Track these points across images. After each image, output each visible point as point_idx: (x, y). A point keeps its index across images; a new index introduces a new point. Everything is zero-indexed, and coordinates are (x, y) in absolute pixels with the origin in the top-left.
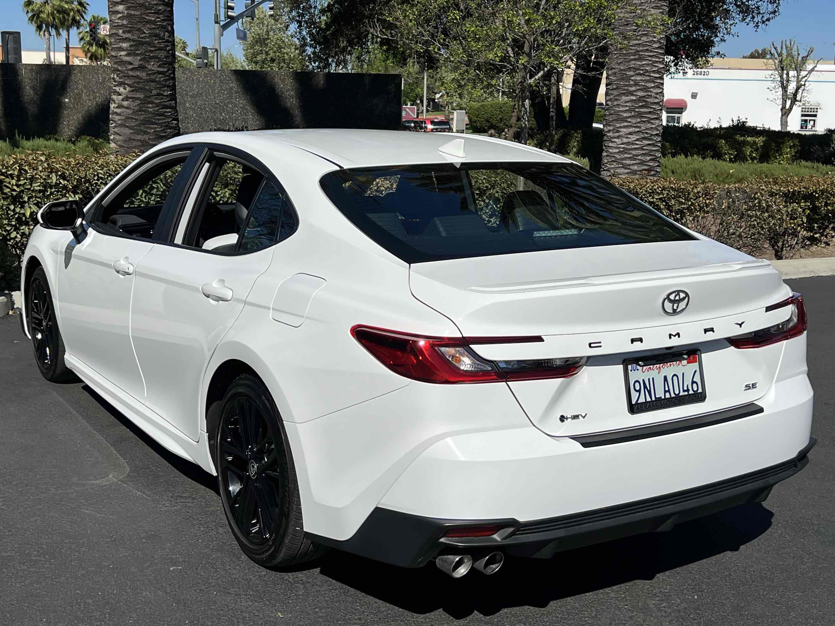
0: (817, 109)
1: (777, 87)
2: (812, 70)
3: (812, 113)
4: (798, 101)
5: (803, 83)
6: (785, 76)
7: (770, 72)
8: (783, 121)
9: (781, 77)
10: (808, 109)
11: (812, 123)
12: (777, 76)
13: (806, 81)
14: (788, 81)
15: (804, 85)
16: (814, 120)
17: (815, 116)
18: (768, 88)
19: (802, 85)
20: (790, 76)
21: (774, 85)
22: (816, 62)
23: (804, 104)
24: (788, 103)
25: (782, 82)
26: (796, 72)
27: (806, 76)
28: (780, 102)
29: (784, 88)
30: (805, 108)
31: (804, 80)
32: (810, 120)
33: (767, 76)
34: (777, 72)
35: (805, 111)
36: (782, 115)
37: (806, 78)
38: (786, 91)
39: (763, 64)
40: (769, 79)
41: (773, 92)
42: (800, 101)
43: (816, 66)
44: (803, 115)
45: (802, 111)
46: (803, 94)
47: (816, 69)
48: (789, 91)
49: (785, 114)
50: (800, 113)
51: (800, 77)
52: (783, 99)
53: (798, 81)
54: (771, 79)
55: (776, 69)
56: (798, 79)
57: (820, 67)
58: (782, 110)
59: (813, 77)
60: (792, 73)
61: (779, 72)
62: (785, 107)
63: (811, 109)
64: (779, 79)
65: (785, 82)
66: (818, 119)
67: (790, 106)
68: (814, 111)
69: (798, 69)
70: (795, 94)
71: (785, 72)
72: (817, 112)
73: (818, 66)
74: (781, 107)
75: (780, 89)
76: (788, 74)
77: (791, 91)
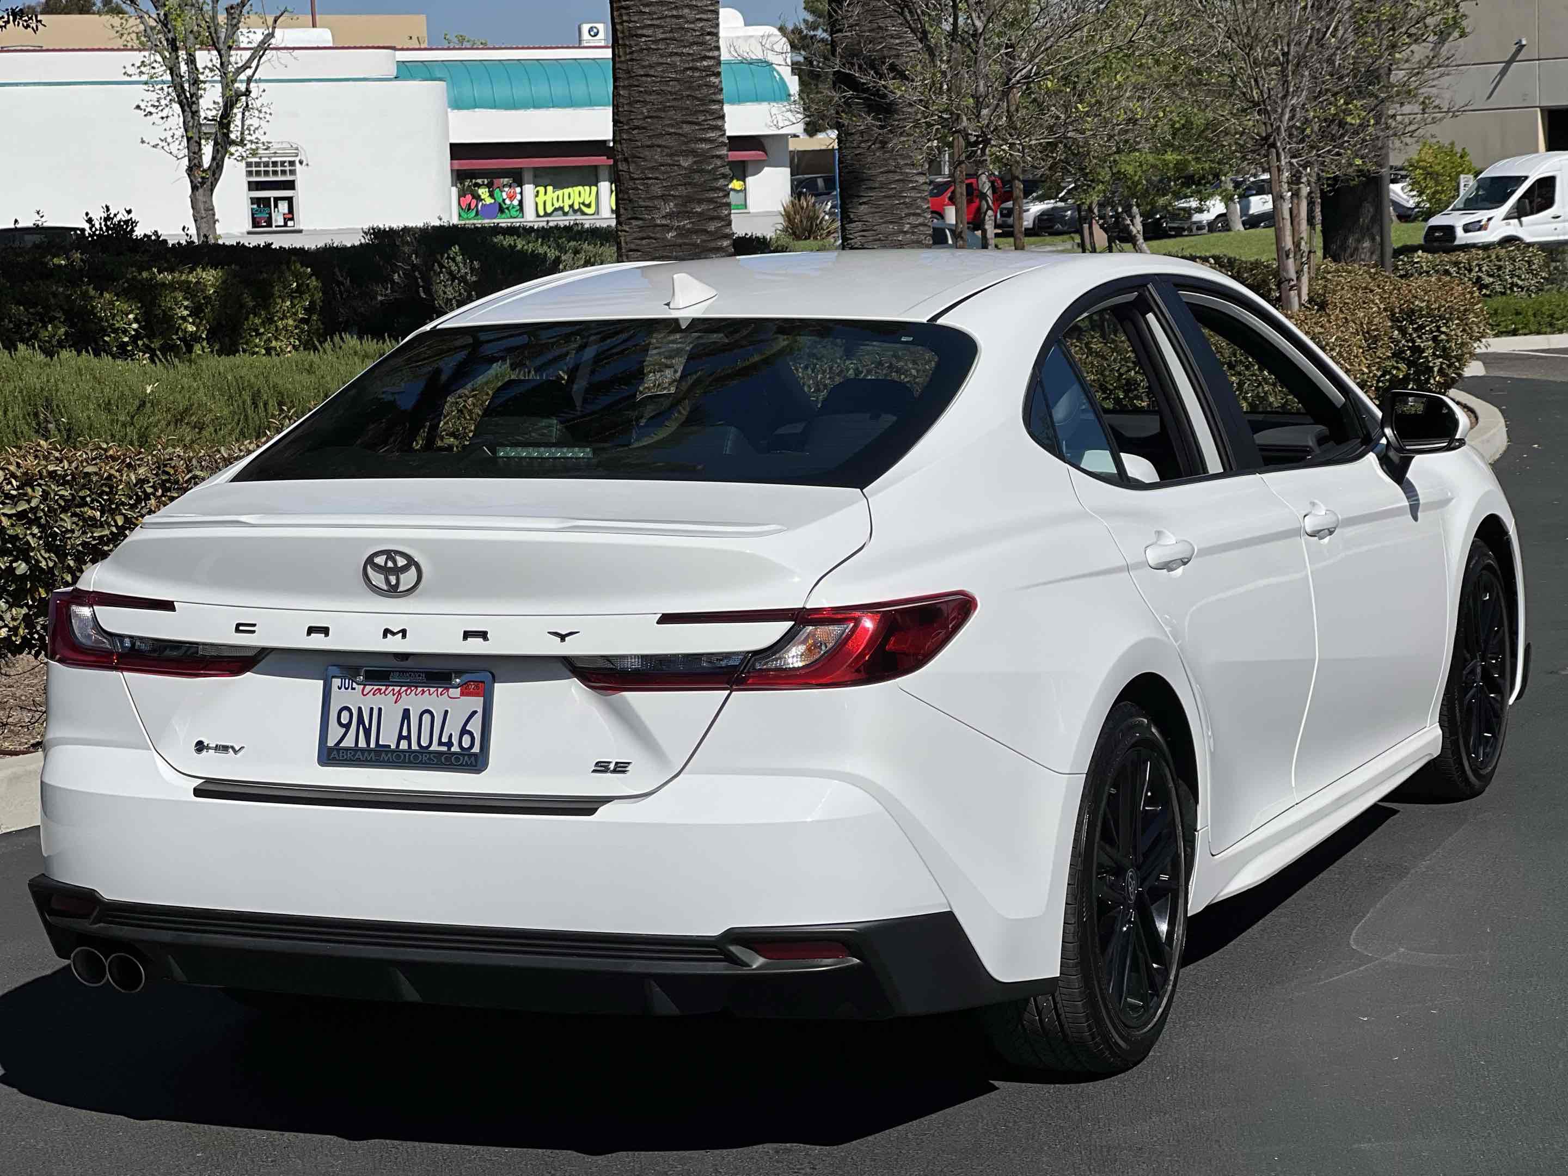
0: (292, 163)
1: (163, 102)
2: (264, 46)
3: (280, 178)
4: (233, 143)
5: (243, 87)
6: (184, 68)
7: (138, 57)
8: (201, 206)
9: (173, 70)
10: (266, 164)
11: (283, 207)
12: (160, 69)
13: (249, 80)
14: (196, 82)
15: (247, 93)
16: (290, 200)
17: (290, 185)
18: (138, 107)
19: (238, 95)
20: (200, 65)
21: (154, 96)
22: (270, 20)
23: (254, 153)
24: (208, 150)
25: (177, 85)
26: (215, 53)
27: (246, 66)
28: (179, 147)
29: (188, 104)
30: (257, 165)
31: (243, 77)
32: (277, 200)
33: (131, 70)
34: (159, 58)
35: (258, 173)
36: (194, 188)
37: (249, 72)
38: (195, 113)
39: (113, 34)
40: (135, 78)
41: (155, 118)
42: (242, 143)
43: (271, 35)
44: (253, 186)
45: (250, 173)
46: (247, 122)
47: (274, 42)
48: (203, 114)
49: (203, 183)
50: (243, 181)
51: (231, 69)
52: (189, 139)
53: (227, 82)
54: (145, 78)
55: (155, 48)
56: (224, 75)
57: (282, 36)
58: (190, 170)
59: (269, 66)
60: (205, 58)
61: (164, 58)
62: (200, 165)
63: (275, 164)
64: (168, 77)
65: (186, 86)
66: (301, 195)
67: (214, 159)
68: (284, 172)
69: (221, 46)
70: (224, 121)
71: (182, 54)
72: (292, 172)
73: (278, 32)
74: (185, 162)
75: (176, 107)
76: (191, 61)
77: (210, 114)
